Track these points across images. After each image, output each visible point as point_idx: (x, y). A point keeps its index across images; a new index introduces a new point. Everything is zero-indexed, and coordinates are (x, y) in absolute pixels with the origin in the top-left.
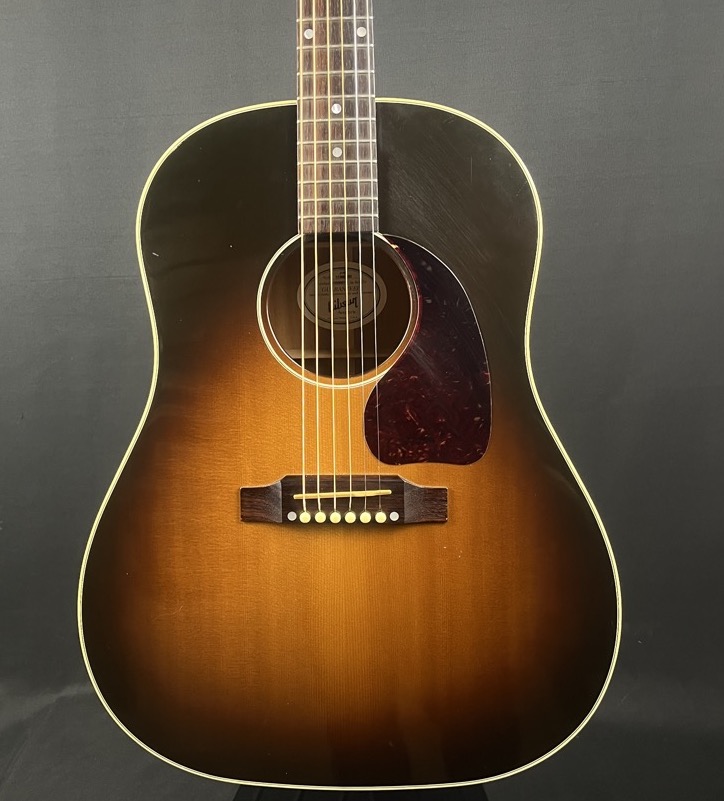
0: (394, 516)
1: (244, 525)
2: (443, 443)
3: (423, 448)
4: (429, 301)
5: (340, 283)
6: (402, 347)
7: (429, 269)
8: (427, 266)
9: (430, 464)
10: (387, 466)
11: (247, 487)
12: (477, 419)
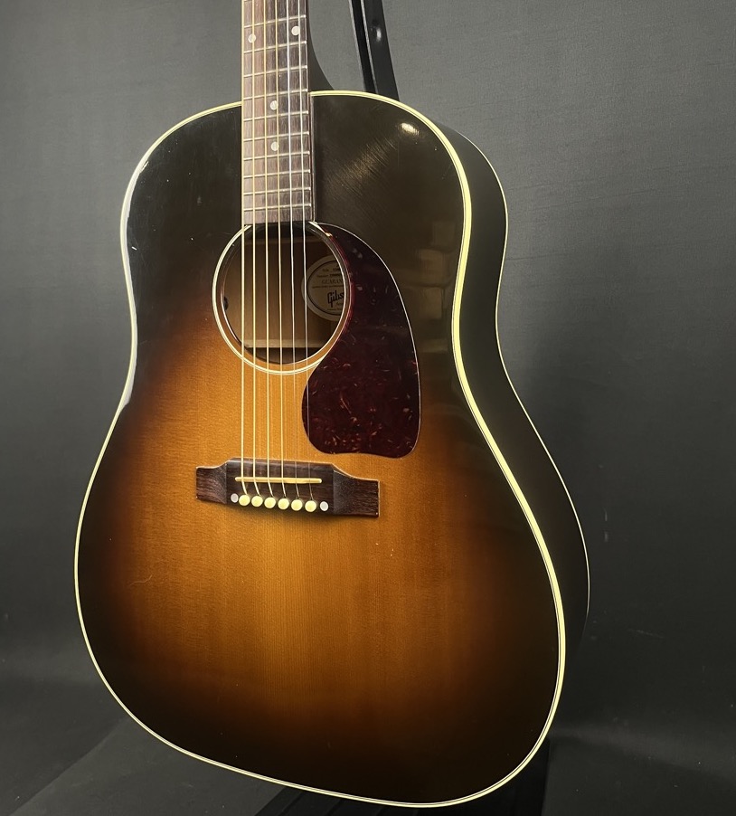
0: (324, 506)
1: (201, 503)
2: (374, 434)
3: (355, 438)
4: (360, 289)
5: (336, 275)
6: (337, 335)
7: (360, 256)
8: (358, 253)
9: (362, 455)
10: (323, 454)
11: (203, 467)
12: (406, 410)
